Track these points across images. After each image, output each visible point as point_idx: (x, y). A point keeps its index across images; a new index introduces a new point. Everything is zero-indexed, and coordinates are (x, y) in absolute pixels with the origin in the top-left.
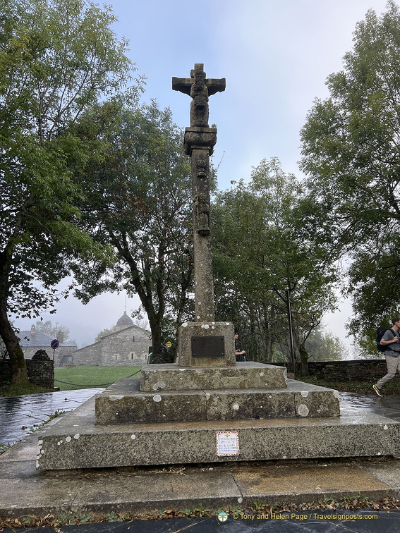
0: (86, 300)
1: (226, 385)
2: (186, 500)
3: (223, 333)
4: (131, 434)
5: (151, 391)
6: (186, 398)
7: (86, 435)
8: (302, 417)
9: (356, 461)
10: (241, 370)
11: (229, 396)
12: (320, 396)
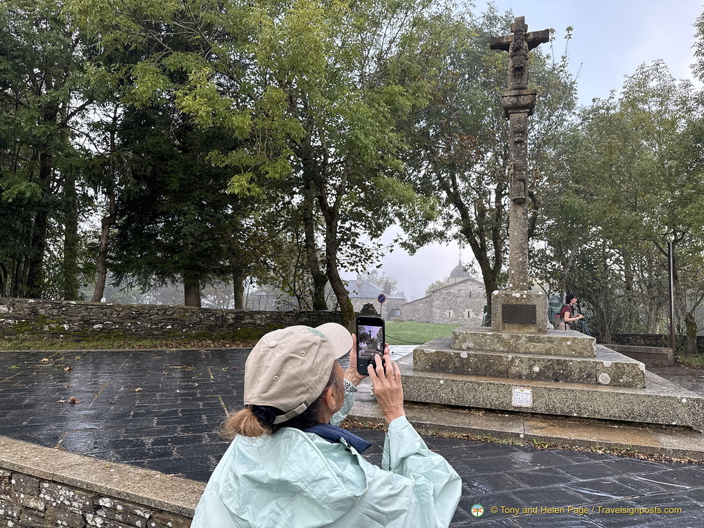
0: (413, 251)
1: (532, 350)
2: (478, 430)
3: (535, 302)
4: (440, 379)
5: (461, 349)
6: (490, 358)
7: (405, 376)
8: (602, 385)
9: (649, 427)
10: (548, 338)
11: (530, 359)
12: (623, 367)
